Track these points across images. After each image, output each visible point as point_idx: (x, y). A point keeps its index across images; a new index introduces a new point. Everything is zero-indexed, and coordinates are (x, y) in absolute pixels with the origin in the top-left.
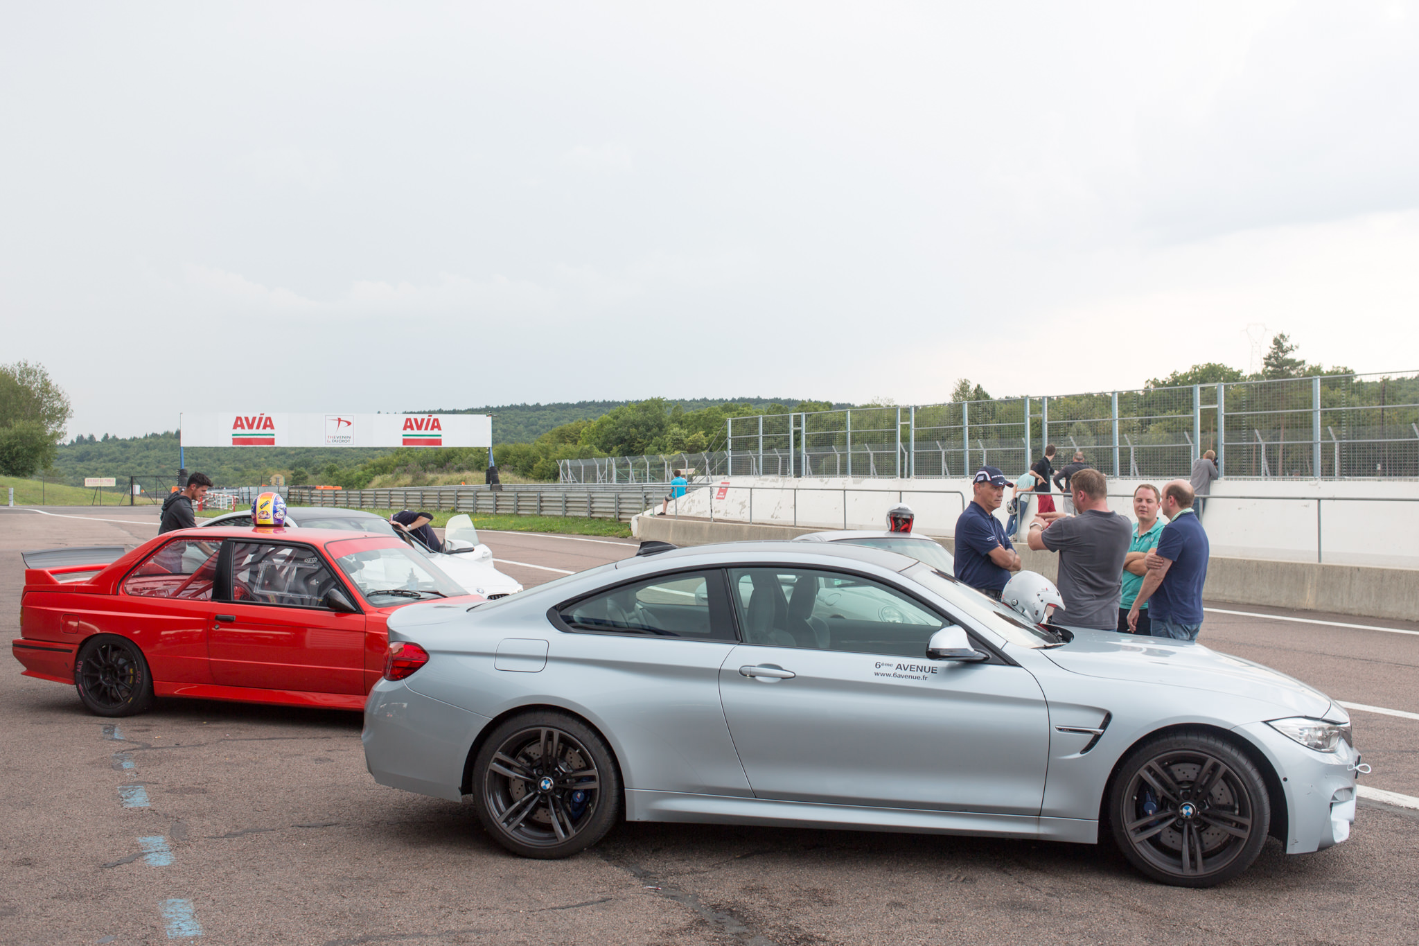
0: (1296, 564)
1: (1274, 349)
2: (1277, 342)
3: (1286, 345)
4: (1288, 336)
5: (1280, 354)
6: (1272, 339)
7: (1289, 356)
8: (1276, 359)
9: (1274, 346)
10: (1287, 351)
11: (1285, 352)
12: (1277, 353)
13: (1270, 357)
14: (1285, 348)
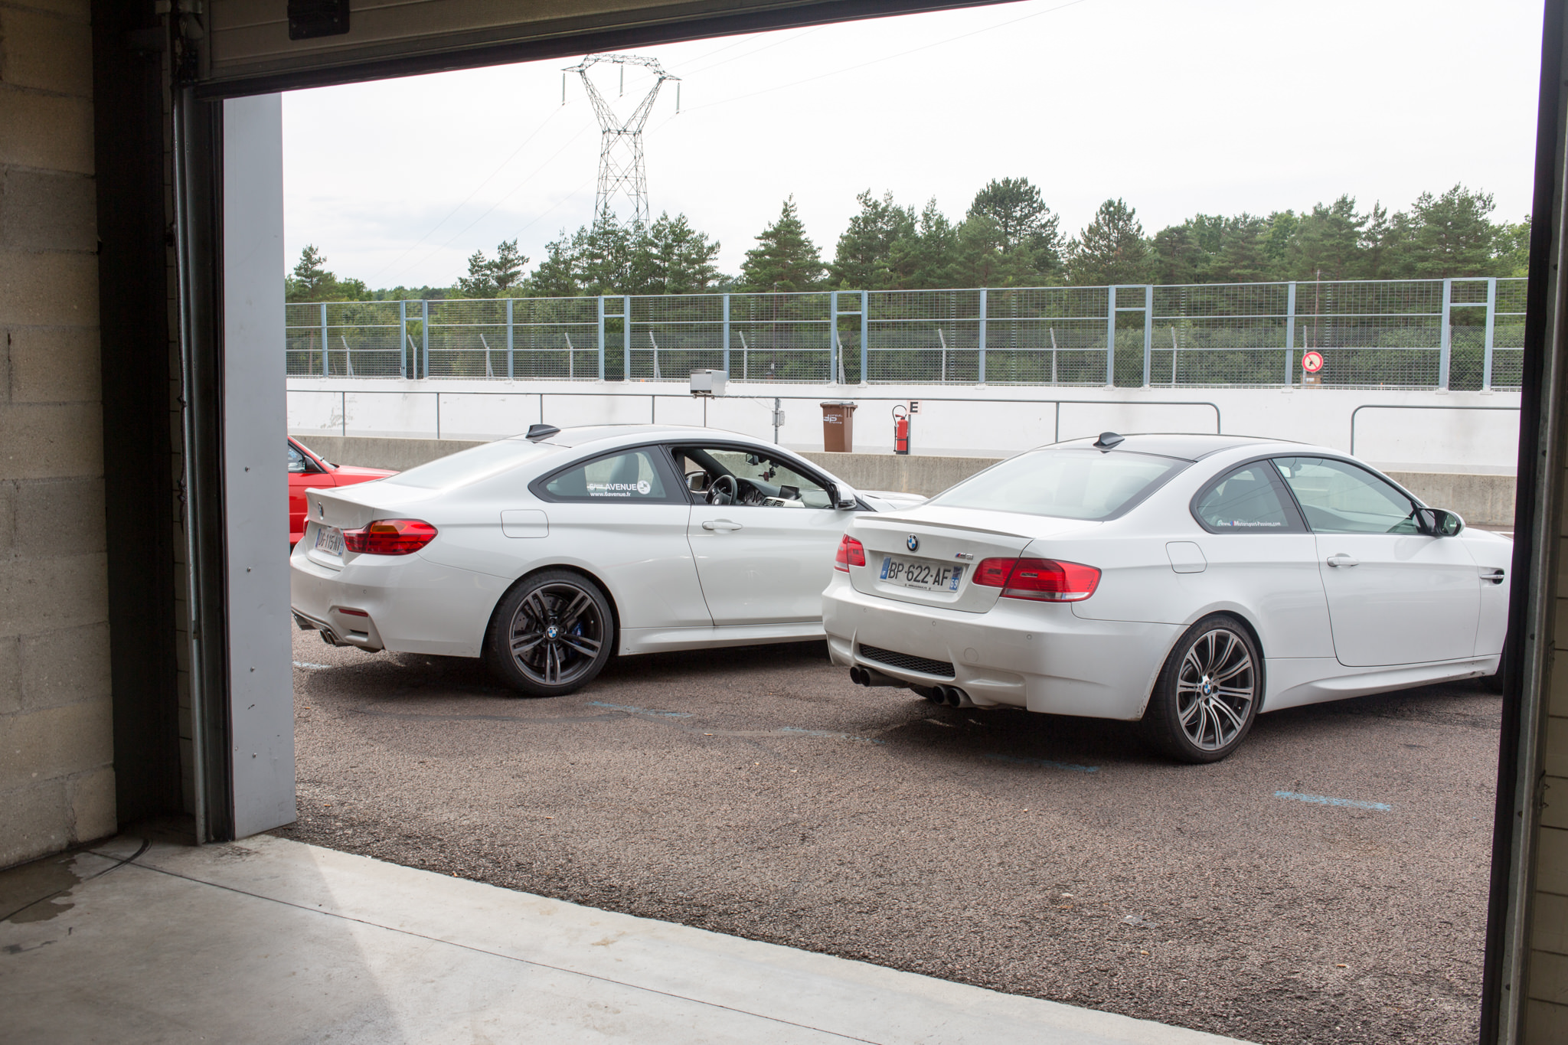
1: (304, 260)
2: (305, 253)
3: (315, 257)
4: (317, 250)
5: (310, 266)
6: (302, 250)
7: (318, 268)
8: (306, 270)
9: (304, 258)
10: (315, 263)
12: (306, 265)
13: (300, 268)
14: (313, 260)
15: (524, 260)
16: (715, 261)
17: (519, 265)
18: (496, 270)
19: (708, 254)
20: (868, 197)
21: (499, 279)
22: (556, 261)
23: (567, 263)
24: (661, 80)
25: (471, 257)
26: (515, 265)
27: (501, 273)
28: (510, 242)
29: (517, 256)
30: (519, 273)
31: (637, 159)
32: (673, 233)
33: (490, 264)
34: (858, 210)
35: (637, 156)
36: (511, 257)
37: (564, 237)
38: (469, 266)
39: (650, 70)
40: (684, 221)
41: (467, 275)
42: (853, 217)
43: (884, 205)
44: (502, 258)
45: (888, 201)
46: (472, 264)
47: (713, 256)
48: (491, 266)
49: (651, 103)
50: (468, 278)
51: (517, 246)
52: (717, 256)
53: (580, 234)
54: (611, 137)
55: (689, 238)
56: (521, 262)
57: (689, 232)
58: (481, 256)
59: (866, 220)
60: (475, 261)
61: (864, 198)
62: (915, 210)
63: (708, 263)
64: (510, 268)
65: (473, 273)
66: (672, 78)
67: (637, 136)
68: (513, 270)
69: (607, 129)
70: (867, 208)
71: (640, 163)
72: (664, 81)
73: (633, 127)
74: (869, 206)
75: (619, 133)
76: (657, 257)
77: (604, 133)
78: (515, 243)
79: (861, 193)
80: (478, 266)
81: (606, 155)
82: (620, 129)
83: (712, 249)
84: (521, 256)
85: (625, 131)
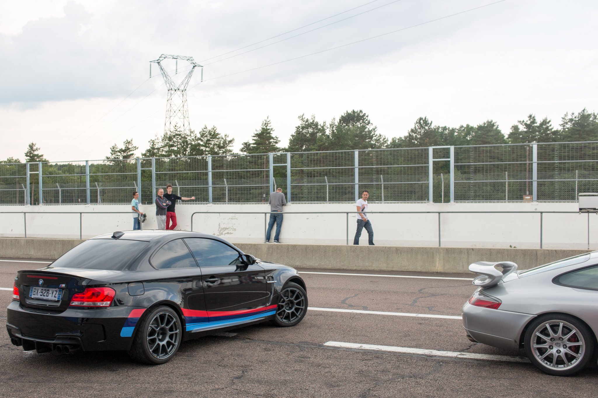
0: (426, 248)
1: (29, 149)
2: (30, 146)
3: (35, 148)
4: (35, 144)
5: (32, 151)
6: (28, 145)
7: (36, 153)
8: (30, 154)
9: (30, 148)
11: (34, 151)
12: (30, 151)
13: (28, 153)
14: (34, 149)
15: (136, 148)
16: (232, 147)
17: (134, 150)
18: (122, 153)
19: (229, 144)
20: (303, 117)
21: (124, 157)
22: (153, 148)
23: (158, 149)
24: (194, 67)
25: (112, 147)
26: (131, 150)
27: (125, 154)
28: (129, 140)
29: (133, 146)
30: (132, 154)
31: (184, 102)
32: (210, 134)
33: (120, 150)
34: (299, 123)
35: (184, 101)
36: (130, 147)
37: (157, 137)
38: (111, 151)
39: (189, 63)
40: (215, 129)
41: (109, 155)
42: (297, 126)
43: (311, 121)
44: (126, 147)
45: (313, 119)
46: (112, 150)
47: (231, 145)
48: (121, 151)
49: (190, 77)
50: (110, 157)
51: (132, 142)
52: (233, 145)
53: (165, 136)
54: (173, 92)
55: (217, 137)
56: (134, 149)
57: (218, 134)
58: (116, 146)
59: (303, 128)
60: (114, 149)
61: (301, 118)
62: (326, 123)
63: (228, 148)
64: (129, 151)
65: (112, 154)
66: (199, 66)
67: (183, 92)
68: (131, 153)
69: (170, 89)
70: (303, 122)
71: (186, 104)
72: (196, 67)
73: (182, 88)
74: (304, 121)
75: (175, 91)
76: (202, 146)
77: (168, 90)
78: (132, 141)
79: (300, 116)
80: (115, 151)
81: (170, 100)
82: (176, 89)
83: (230, 142)
84: (135, 146)
85: (179, 89)
